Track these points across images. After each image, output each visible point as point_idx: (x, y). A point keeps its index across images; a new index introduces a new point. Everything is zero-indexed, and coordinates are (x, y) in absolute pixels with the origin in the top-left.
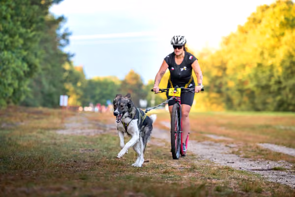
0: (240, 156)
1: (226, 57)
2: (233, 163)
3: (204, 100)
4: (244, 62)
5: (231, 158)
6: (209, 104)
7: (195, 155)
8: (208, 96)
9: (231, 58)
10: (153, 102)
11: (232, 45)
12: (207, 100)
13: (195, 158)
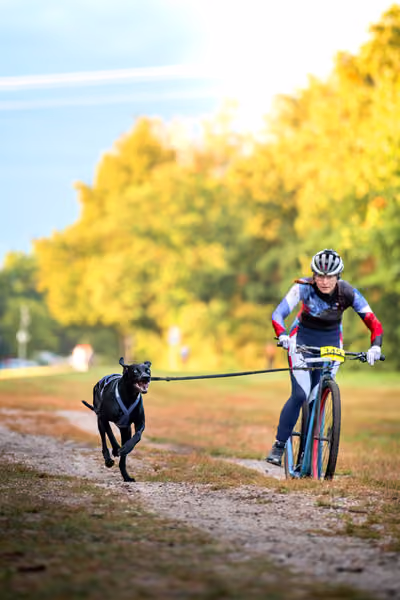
0: (381, 543)
1: (294, 172)
2: (359, 571)
3: (211, 330)
4: (362, 190)
5: (349, 552)
6: (229, 344)
7: (210, 542)
8: (226, 315)
9: (314, 174)
10: (22, 337)
11: (315, 126)
12: (223, 327)
13: (213, 553)
